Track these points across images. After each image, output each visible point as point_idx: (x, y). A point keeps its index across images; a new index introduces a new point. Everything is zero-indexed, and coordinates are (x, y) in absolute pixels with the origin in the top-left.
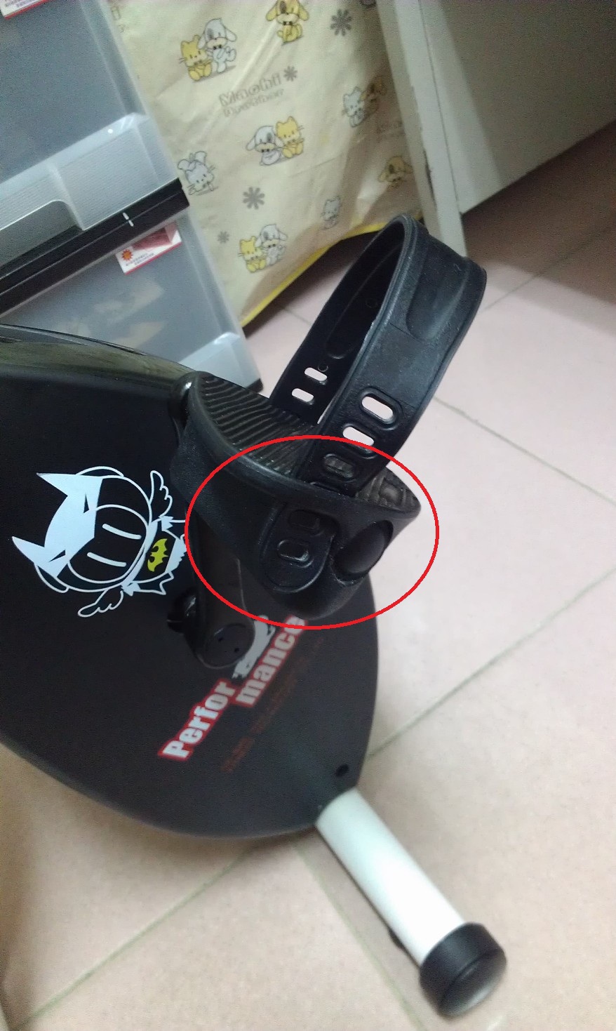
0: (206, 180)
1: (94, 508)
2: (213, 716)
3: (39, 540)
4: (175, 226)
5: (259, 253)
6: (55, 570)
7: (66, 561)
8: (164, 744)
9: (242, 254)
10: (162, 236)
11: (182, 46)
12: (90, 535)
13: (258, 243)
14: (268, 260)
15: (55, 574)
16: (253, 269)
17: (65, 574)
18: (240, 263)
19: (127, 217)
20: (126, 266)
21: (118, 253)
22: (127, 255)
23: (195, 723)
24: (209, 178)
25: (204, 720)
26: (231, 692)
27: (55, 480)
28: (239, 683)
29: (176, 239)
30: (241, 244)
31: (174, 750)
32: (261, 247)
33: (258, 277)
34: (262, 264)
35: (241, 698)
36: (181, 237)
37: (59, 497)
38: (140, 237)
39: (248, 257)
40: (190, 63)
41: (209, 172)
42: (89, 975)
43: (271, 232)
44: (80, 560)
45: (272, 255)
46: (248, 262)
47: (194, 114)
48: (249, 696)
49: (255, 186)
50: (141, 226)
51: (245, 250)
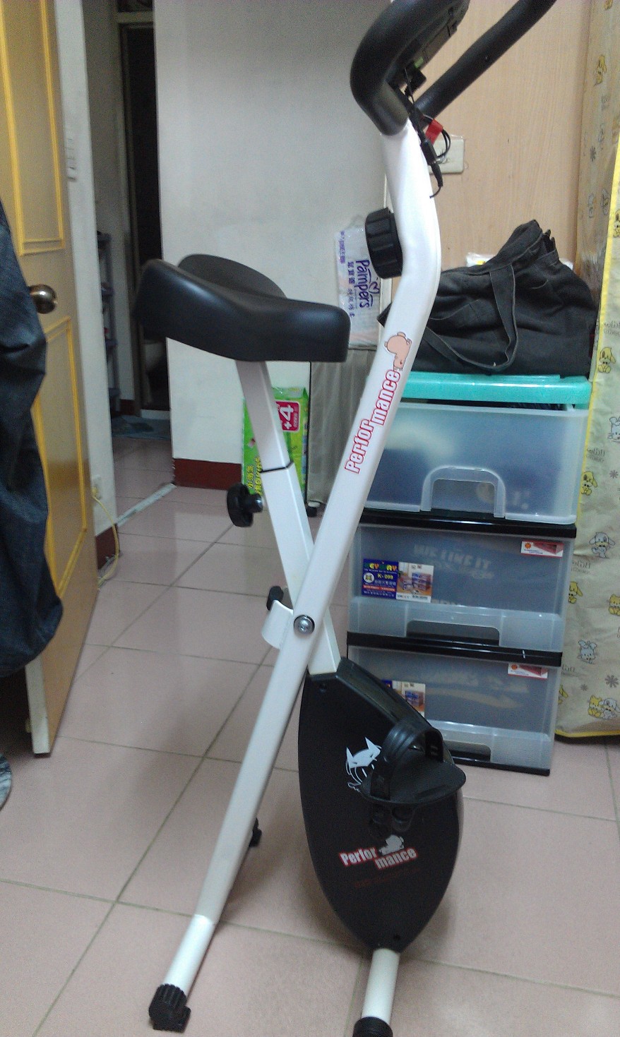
0: (590, 657)
1: (373, 758)
2: (364, 859)
3: (353, 754)
4: (548, 671)
5: (599, 708)
6: (351, 766)
7: (355, 766)
8: (342, 852)
9: (590, 703)
10: (539, 671)
11: (612, 596)
12: (367, 764)
13: (602, 703)
14: (602, 715)
15: (350, 767)
16: (591, 713)
17: (353, 769)
18: (587, 706)
19: (524, 653)
20: (511, 671)
21: (510, 664)
22: (514, 667)
23: (357, 855)
24: (592, 657)
25: (360, 857)
26: (375, 856)
27: (369, 742)
28: (380, 855)
29: (545, 676)
30: (592, 696)
31: (344, 858)
32: (602, 707)
33: (593, 719)
34: (598, 715)
35: (377, 862)
36: (548, 676)
37: (366, 747)
38: (525, 664)
39: (592, 706)
40: (612, 605)
41: (594, 654)
42: (256, 929)
43: (612, 703)
44: (359, 769)
45: (607, 715)
46: (590, 707)
47: (601, 626)
48: (381, 864)
49: (616, 676)
50: (528, 660)
51: (592, 701)
